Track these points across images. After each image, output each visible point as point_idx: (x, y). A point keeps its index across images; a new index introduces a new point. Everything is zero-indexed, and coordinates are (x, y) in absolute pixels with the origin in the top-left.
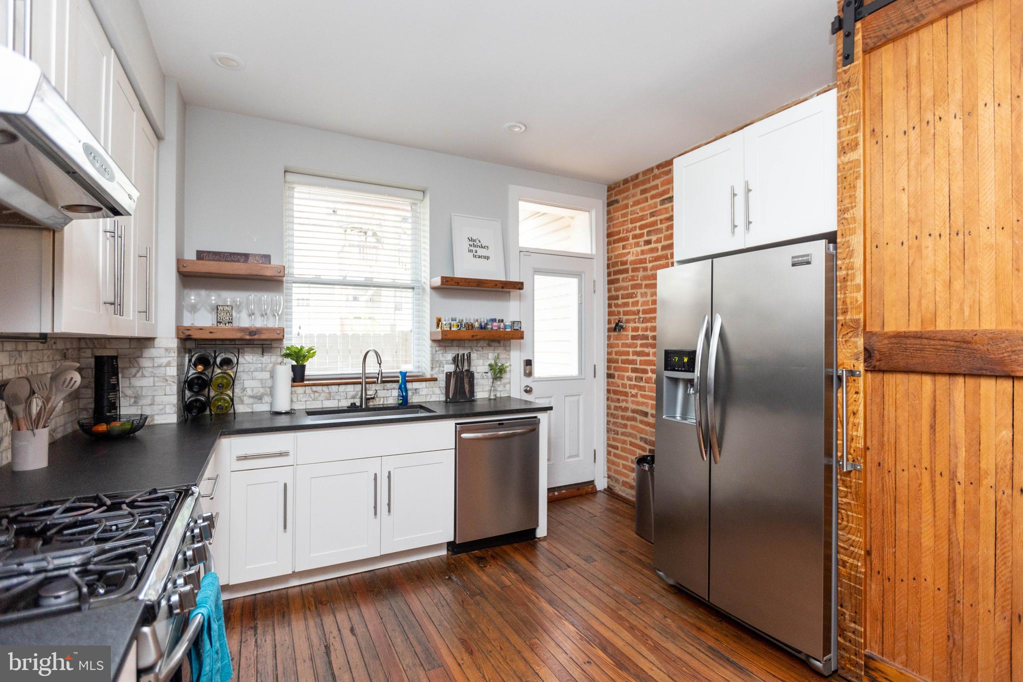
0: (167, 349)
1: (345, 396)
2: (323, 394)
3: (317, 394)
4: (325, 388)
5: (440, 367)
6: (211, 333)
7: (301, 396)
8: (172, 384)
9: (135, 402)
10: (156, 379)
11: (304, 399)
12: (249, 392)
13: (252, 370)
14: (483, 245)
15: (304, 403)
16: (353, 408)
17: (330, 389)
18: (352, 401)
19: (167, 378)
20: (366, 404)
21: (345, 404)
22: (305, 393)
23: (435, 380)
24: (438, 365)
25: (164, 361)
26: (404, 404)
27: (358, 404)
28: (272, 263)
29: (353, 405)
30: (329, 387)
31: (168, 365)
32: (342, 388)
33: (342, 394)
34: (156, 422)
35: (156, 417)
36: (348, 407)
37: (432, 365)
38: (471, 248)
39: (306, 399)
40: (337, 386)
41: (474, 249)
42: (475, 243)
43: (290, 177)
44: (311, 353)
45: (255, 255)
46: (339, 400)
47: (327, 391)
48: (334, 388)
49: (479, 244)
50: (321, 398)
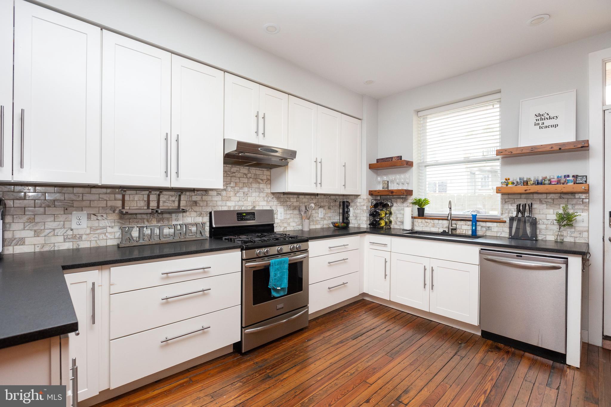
0: (364, 199)
1: (441, 226)
2: (430, 224)
3: (427, 224)
4: (432, 221)
5: (509, 213)
6: (378, 193)
7: (420, 224)
8: (365, 213)
9: (356, 218)
10: (361, 210)
11: (422, 226)
12: (399, 219)
13: (400, 209)
14: (552, 116)
15: (421, 227)
16: (444, 233)
17: (434, 222)
18: (445, 229)
19: (364, 210)
20: (451, 232)
21: (441, 230)
22: (422, 222)
23: (505, 222)
24: (507, 212)
25: (363, 204)
26: (474, 235)
27: (447, 231)
28: (402, 160)
29: (444, 231)
30: (434, 220)
31: (364, 205)
32: (441, 221)
33: (441, 225)
34: (361, 227)
35: (361, 225)
36: (441, 232)
37: (502, 211)
38: (538, 122)
39: (421, 226)
40: (438, 220)
41: (540, 122)
42: (542, 117)
43: (420, 114)
44: (426, 202)
45: (395, 157)
46: (439, 228)
47: (433, 223)
48: (436, 221)
49: (548, 117)
50: (429, 226)
